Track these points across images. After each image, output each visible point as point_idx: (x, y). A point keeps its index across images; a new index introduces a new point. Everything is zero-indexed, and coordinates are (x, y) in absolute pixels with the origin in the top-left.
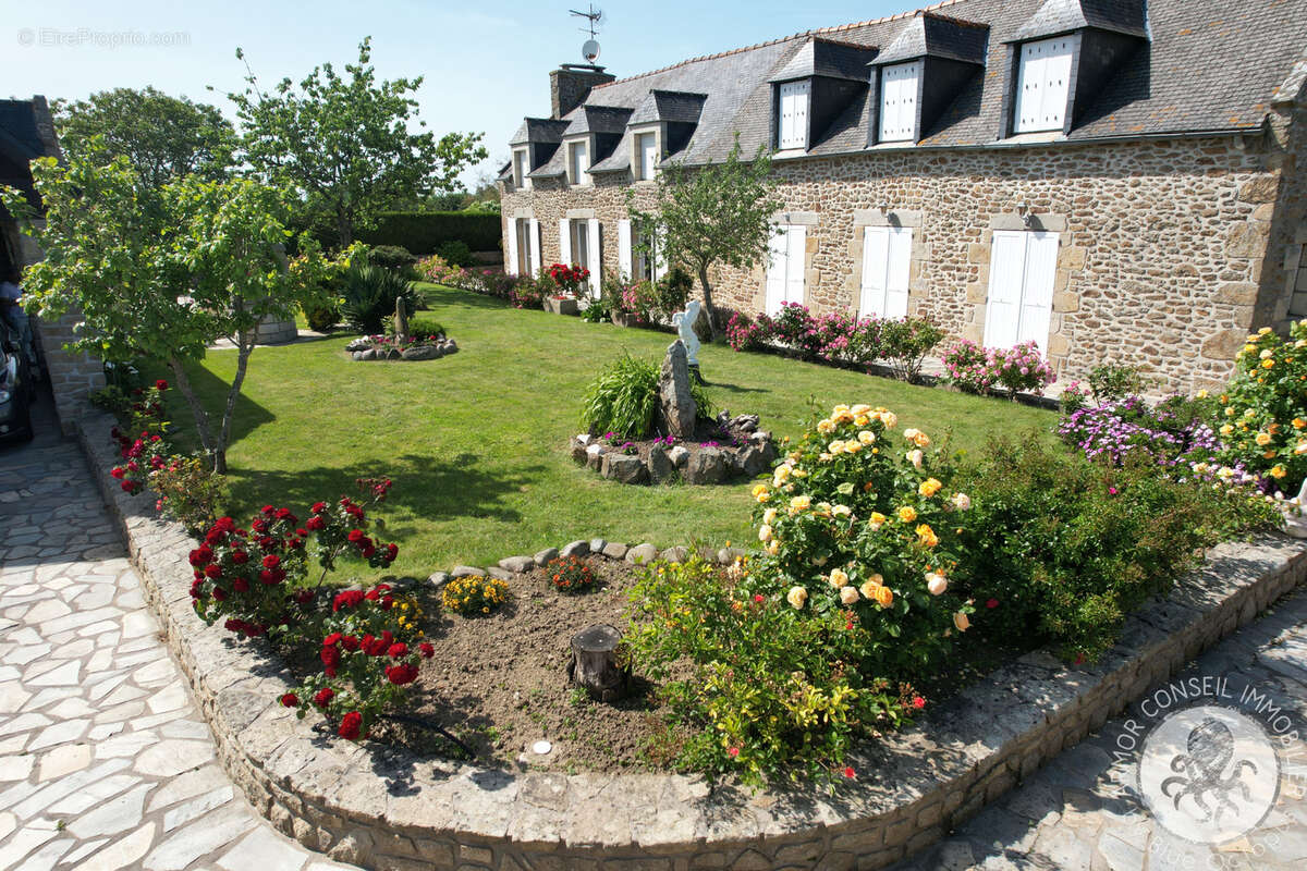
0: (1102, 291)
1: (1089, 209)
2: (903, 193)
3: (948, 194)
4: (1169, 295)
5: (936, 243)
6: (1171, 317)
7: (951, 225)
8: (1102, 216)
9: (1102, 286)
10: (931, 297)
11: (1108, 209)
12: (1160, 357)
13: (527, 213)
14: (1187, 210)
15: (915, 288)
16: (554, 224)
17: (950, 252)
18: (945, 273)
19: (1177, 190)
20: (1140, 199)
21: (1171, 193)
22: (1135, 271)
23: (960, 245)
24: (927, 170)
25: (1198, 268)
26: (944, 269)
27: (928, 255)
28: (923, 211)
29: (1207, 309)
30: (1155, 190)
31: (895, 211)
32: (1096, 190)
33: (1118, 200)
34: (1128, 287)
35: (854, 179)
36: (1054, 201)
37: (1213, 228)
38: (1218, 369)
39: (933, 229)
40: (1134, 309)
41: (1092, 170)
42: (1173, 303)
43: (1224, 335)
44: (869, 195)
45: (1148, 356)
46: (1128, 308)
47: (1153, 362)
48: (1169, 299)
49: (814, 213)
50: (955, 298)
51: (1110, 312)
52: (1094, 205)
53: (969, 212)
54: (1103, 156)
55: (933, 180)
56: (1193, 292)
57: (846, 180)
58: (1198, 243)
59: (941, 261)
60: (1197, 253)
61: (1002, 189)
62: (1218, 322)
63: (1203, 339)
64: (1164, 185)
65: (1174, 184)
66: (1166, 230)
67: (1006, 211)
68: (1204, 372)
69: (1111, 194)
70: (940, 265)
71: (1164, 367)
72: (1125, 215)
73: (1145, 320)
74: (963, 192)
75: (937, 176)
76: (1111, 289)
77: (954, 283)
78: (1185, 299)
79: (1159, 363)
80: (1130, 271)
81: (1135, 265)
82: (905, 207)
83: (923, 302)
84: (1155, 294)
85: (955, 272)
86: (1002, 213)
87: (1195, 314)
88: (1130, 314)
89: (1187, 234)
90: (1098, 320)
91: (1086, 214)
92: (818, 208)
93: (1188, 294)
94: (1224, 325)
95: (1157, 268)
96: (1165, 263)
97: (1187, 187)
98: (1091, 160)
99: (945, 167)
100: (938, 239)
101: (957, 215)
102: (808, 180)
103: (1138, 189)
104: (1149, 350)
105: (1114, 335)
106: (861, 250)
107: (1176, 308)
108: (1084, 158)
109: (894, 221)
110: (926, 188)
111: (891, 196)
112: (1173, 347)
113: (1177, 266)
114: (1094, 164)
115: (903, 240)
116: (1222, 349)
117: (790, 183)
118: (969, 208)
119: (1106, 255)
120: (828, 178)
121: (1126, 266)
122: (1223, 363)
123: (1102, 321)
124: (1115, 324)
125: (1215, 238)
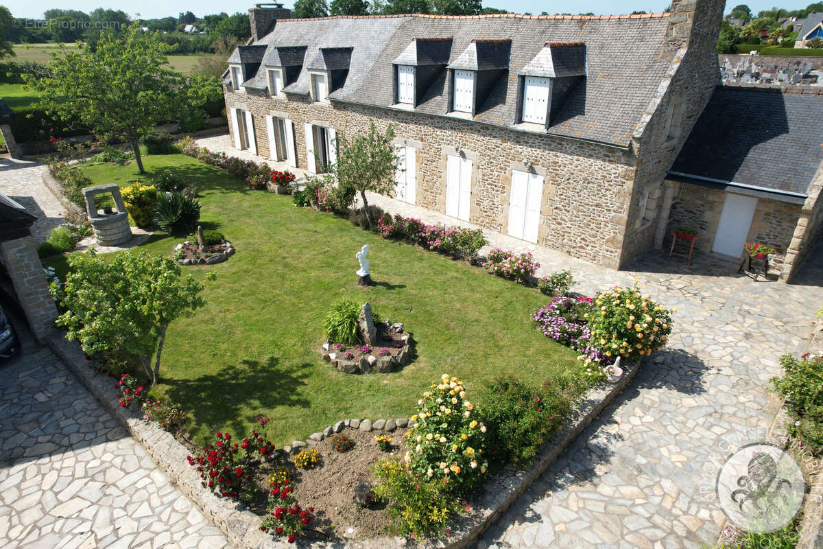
0: (563, 208)
1: (557, 168)
2: (467, 141)
3: (490, 146)
4: (592, 215)
5: (484, 171)
6: (593, 226)
7: (491, 163)
8: (563, 172)
9: (563, 206)
10: (482, 198)
11: (566, 169)
12: (587, 243)
13: (244, 107)
14: (599, 177)
15: (475, 192)
16: (262, 117)
17: (490, 176)
18: (489, 186)
19: (595, 166)
20: (579, 168)
21: (593, 168)
22: (578, 201)
23: (497, 174)
24: (479, 131)
25: (604, 205)
26: (489, 184)
27: (480, 176)
28: (477, 153)
29: (607, 224)
30: (586, 165)
31: (463, 149)
32: (560, 159)
33: (570, 166)
34: (575, 208)
35: (441, 128)
36: (541, 161)
37: (609, 187)
38: (611, 252)
39: (483, 163)
40: (577, 219)
41: (558, 149)
42: (593, 219)
43: (614, 237)
44: (449, 138)
45: (583, 242)
46: (574, 218)
47: (585, 245)
48: (592, 217)
49: (419, 142)
50: (494, 200)
51: (566, 218)
52: (560, 166)
53: (500, 158)
54: (563, 143)
55: (482, 138)
56: (602, 216)
57: (436, 127)
58: (604, 193)
59: (487, 180)
60: (603, 198)
61: (516, 149)
62: (612, 231)
63: (606, 238)
64: (589, 163)
65: (594, 164)
66: (591, 185)
67: (518, 161)
68: (605, 252)
69: (567, 163)
70: (487, 182)
71: (590, 248)
72: (573, 174)
73: (581, 225)
74: (497, 147)
75: (485, 136)
76: (567, 208)
77: (493, 192)
78: (598, 218)
79: (588, 246)
80: (575, 201)
81: (578, 199)
82: (468, 149)
83: (478, 199)
84: (586, 214)
85: (493, 187)
86: (516, 162)
87: (602, 226)
88: (575, 221)
89: (599, 188)
90: (561, 221)
91: (555, 170)
92: (422, 140)
93: (600, 216)
94: (614, 232)
95: (587, 202)
96: (590, 200)
97: (599, 166)
98: (558, 144)
99: (488, 132)
100: (485, 169)
101: (494, 158)
102: (416, 123)
103: (579, 162)
104: (583, 239)
105: (568, 230)
106: (446, 167)
107: (595, 221)
108: (555, 142)
109: (463, 155)
110: (479, 141)
111: (461, 141)
112: (594, 239)
113: (595, 202)
114: (559, 146)
115: (467, 165)
116: (613, 243)
117: (406, 123)
118: (501, 156)
119: (565, 191)
120: (427, 124)
121: (574, 198)
122: (613, 250)
123: (563, 222)
124: (569, 224)
125: (611, 192)
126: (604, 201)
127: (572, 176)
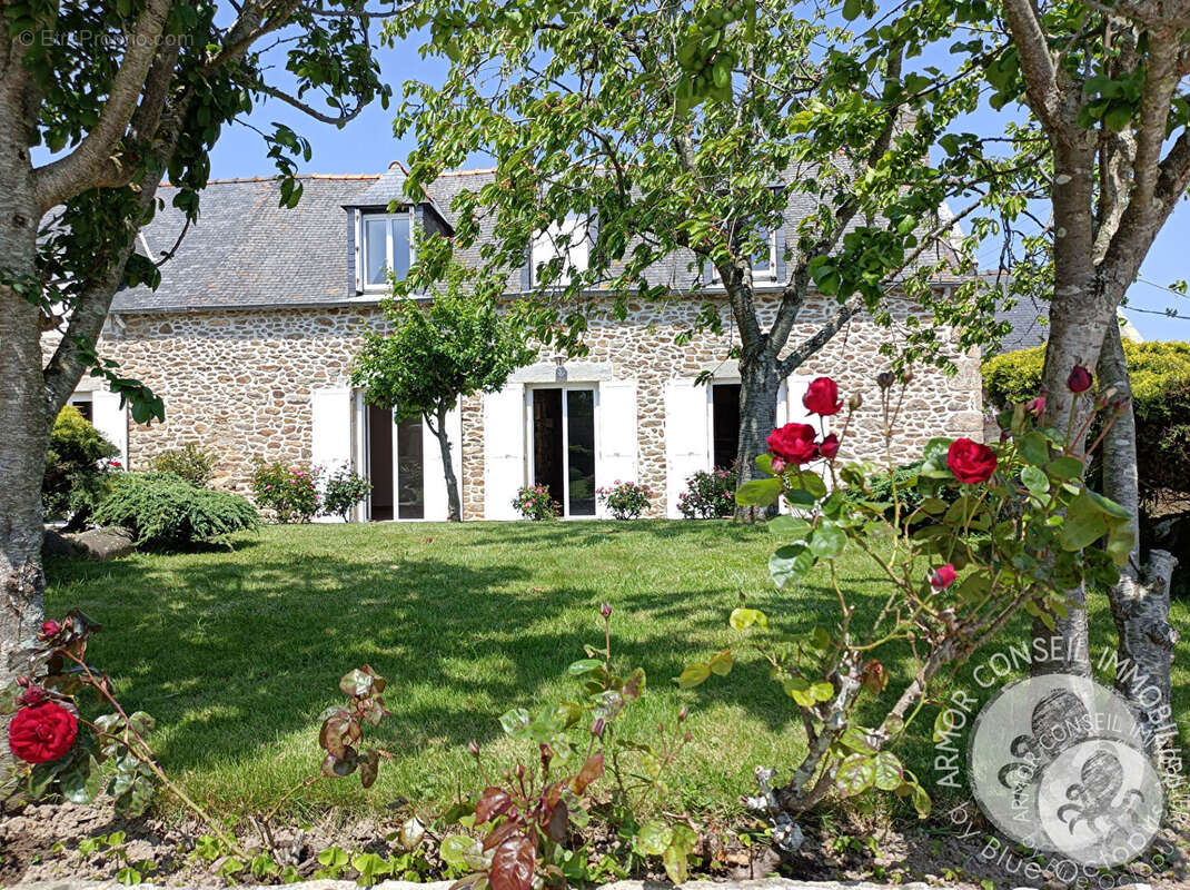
126: (927, 394)
127: (849, 363)
